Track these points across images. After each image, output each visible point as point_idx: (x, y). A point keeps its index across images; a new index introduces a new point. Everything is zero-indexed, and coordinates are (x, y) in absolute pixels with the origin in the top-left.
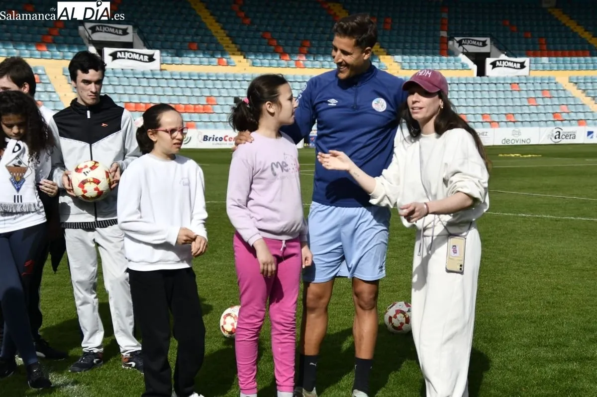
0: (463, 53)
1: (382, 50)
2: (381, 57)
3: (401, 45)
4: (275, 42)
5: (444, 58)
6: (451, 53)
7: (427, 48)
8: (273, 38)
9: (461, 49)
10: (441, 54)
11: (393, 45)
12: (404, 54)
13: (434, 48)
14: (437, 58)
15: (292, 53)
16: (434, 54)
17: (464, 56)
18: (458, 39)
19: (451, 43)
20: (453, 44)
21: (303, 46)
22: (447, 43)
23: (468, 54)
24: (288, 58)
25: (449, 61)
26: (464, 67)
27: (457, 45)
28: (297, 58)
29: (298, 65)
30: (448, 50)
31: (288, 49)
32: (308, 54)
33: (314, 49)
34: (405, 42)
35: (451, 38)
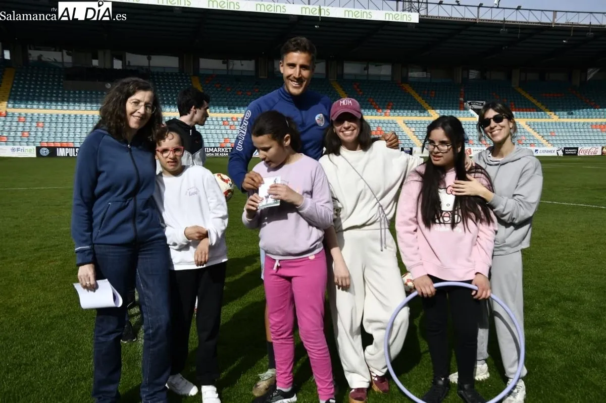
0: (472, 109)
1: (430, 107)
2: (429, 111)
3: (439, 105)
4: (374, 103)
5: (462, 111)
6: (465, 109)
7: (453, 106)
8: (373, 102)
9: (470, 107)
10: (460, 109)
11: (435, 105)
12: (441, 109)
13: (457, 106)
14: (458, 111)
15: (383, 108)
16: (456, 109)
17: (472, 111)
18: (469, 102)
19: (465, 104)
20: (467, 104)
21: (389, 105)
22: (463, 104)
23: (474, 110)
24: (381, 111)
25: (464, 113)
26: (472, 116)
27: (468, 105)
28: (385, 111)
29: (386, 115)
30: (464, 107)
31: (381, 107)
32: (391, 109)
33: (395, 107)
34: (442, 103)
35: (465, 101)
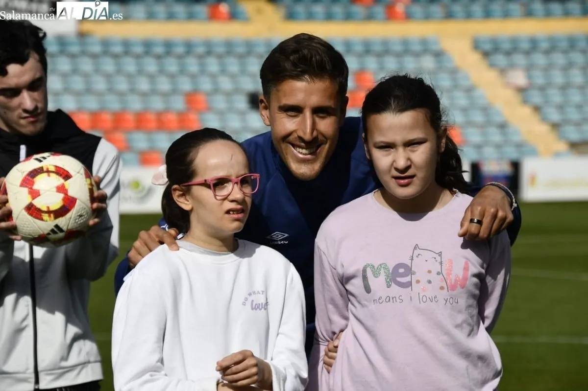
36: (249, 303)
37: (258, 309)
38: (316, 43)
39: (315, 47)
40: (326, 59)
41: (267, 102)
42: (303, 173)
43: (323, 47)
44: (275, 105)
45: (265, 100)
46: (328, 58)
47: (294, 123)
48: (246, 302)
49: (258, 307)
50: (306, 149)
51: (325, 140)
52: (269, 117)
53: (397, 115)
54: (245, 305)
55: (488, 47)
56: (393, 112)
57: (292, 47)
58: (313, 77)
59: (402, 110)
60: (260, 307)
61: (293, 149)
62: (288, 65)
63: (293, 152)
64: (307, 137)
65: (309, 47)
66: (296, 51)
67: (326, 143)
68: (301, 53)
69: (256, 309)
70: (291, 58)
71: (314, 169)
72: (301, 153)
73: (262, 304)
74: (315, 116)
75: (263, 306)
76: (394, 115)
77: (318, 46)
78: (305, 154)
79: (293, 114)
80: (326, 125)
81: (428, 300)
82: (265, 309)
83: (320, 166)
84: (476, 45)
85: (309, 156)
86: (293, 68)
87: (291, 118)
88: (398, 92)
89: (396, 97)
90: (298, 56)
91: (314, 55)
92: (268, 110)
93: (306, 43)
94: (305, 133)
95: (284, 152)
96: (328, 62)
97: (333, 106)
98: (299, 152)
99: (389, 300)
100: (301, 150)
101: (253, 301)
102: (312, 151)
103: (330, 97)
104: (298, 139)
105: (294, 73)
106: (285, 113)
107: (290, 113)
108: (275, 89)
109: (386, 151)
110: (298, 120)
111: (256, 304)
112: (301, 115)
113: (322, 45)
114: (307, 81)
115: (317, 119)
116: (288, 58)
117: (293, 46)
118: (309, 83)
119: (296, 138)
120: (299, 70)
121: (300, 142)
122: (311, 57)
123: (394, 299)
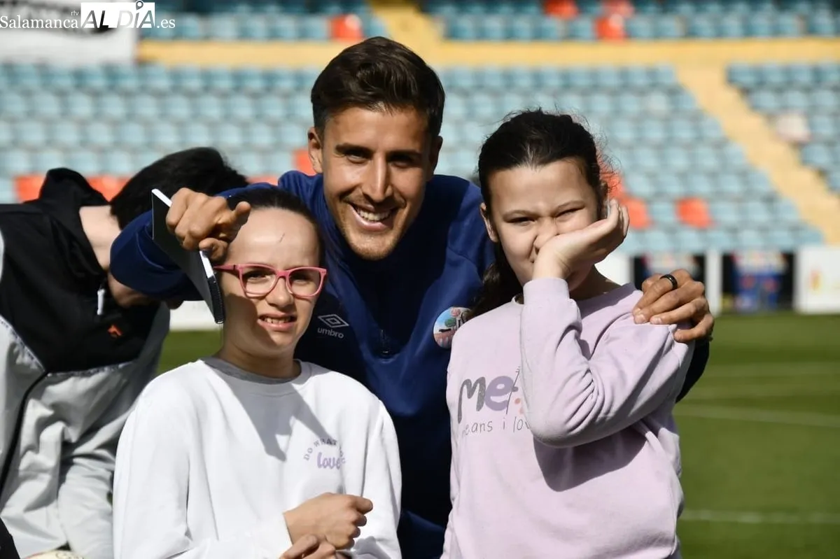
36: (314, 456)
37: (328, 467)
38: (396, 54)
39: (394, 59)
40: (411, 79)
41: (319, 137)
42: (367, 249)
43: (408, 61)
44: (331, 143)
45: (316, 135)
46: (413, 78)
47: (358, 173)
48: (311, 455)
49: (329, 464)
50: (375, 213)
51: (403, 201)
52: (321, 161)
53: (538, 170)
54: (308, 459)
55: (748, 80)
56: (531, 165)
57: (361, 58)
58: (390, 105)
59: (545, 161)
60: (332, 464)
61: (354, 212)
62: (353, 86)
63: (354, 216)
64: (377, 195)
65: (387, 60)
66: (366, 65)
67: (405, 207)
68: (373, 67)
69: (325, 467)
70: (359, 74)
71: (383, 244)
72: (367, 219)
73: (334, 459)
74: (390, 164)
75: (336, 462)
76: (534, 170)
77: (401, 58)
78: (374, 221)
79: (357, 159)
80: (407, 180)
81: (524, 425)
82: (338, 468)
83: (394, 240)
84: (731, 78)
85: (378, 225)
86: (360, 90)
87: (355, 166)
88: (535, 135)
89: (532, 142)
90: (369, 72)
91: (393, 72)
92: (320, 150)
93: (383, 54)
94: (374, 190)
95: (341, 215)
96: (414, 85)
97: (418, 151)
98: (363, 217)
99: (476, 428)
100: (366, 215)
101: (320, 454)
102: (383, 217)
103: (415, 137)
104: (362, 198)
105: (364, 97)
106: (345, 158)
107: (353, 158)
108: (332, 120)
109: (524, 225)
110: (364, 168)
111: (325, 459)
112: (369, 162)
113: (405, 56)
114: (381, 110)
115: (394, 170)
116: (353, 75)
117: (362, 56)
118: (384, 115)
119: (360, 196)
120: (370, 93)
121: (366, 203)
122: (390, 75)
123: (483, 426)
